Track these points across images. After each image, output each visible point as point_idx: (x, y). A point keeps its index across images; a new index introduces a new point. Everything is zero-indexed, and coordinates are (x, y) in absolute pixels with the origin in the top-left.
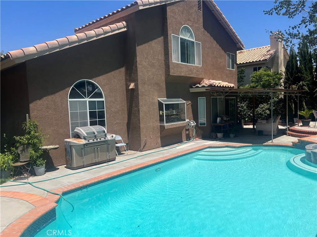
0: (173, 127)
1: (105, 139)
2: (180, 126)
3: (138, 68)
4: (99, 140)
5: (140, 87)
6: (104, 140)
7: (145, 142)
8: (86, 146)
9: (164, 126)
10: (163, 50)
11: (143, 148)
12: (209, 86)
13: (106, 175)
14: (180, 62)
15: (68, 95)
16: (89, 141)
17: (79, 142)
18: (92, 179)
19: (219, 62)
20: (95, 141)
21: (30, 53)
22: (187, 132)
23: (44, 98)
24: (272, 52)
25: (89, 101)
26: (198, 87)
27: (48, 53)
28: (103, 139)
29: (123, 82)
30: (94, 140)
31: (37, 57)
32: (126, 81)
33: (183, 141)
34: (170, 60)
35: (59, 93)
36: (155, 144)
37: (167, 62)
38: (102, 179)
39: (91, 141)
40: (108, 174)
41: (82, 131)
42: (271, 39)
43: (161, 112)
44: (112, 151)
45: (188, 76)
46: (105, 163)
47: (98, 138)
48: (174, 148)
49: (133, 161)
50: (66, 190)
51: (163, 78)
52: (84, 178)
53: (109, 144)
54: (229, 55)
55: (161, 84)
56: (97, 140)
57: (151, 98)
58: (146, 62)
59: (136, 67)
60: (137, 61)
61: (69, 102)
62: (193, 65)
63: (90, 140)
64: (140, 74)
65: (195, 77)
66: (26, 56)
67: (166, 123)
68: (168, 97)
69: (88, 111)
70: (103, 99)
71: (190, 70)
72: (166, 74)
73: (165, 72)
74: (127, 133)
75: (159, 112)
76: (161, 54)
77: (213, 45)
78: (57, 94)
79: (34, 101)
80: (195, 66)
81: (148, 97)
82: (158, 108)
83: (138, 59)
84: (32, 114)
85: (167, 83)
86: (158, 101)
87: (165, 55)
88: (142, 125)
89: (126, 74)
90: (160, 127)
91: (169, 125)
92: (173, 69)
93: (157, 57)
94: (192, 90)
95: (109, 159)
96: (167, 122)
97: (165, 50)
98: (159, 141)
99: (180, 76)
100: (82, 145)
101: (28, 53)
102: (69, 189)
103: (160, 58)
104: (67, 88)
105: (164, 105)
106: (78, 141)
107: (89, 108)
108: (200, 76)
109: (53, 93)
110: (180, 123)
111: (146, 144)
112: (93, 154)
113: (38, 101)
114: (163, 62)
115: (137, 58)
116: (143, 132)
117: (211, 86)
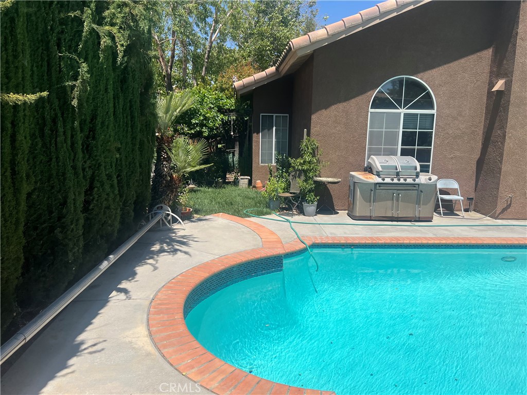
1: (414, 180)
3: (517, 48)
4: (402, 181)
5: (514, 87)
6: (412, 182)
7: (509, 202)
8: (378, 187)
11: (502, 212)
13: (391, 238)
15: (370, 102)
16: (384, 180)
17: (367, 178)
18: (365, 238)
20: (396, 181)
21: (318, 38)
23: (333, 107)
25: (405, 114)
27: (344, 36)
28: (409, 181)
29: (485, 77)
30: (393, 180)
31: (327, 44)
32: (490, 76)
35: (356, 99)
38: (380, 242)
39: (388, 180)
40: (396, 238)
41: (378, 162)
44: (426, 204)
46: (410, 221)
47: (402, 178)
49: (462, 230)
50: (319, 241)
52: (356, 234)
53: (422, 191)
56: (399, 180)
59: (515, 44)
60: (517, 34)
61: (369, 113)
63: (386, 179)
66: (312, 44)
69: (401, 130)
70: (434, 112)
74: (474, 178)
78: (353, 100)
79: (318, 111)
84: (313, 130)
88: (505, 167)
89: (493, 61)
95: (419, 217)
100: (372, 184)
101: (315, 39)
102: (323, 242)
104: (369, 91)
106: (366, 176)
107: (403, 126)
109: (347, 98)
111: (509, 206)
112: (389, 203)
113: (324, 110)
115: (520, 26)
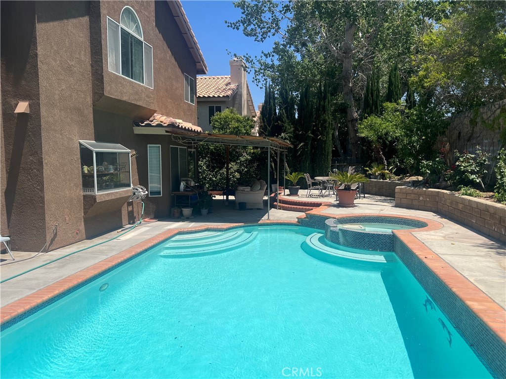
0: (110, 198)
2: (123, 196)
3: (39, 70)
5: (43, 111)
7: (55, 231)
9: (94, 198)
10: (88, 43)
11: (51, 243)
12: (169, 126)
14: (121, 75)
19: (174, 88)
22: (130, 208)
24: (233, 86)
26: (149, 125)
32: (4, 96)
33: (123, 224)
34: (104, 66)
36: (75, 233)
37: (97, 70)
42: (231, 66)
43: (86, 169)
45: (133, 102)
48: (115, 240)
51: (89, 100)
54: (187, 78)
55: (86, 112)
57: (65, 139)
58: (55, 60)
59: (36, 66)
60: (36, 55)
62: (142, 84)
64: (43, 83)
65: (144, 106)
67: (98, 190)
68: (97, 139)
71: (137, 93)
72: (94, 93)
73: (93, 89)
74: (5, 212)
75: (82, 169)
76: (85, 51)
77: (166, 55)
80: (144, 87)
81: (61, 135)
82: (80, 160)
83: (40, 51)
85: (96, 112)
86: (80, 144)
87: (92, 55)
88: (48, 195)
89: (5, 79)
90: (84, 199)
91: (103, 194)
92: (110, 85)
93: (77, 56)
94: (138, 130)
96: (100, 189)
97: (92, 43)
98: (82, 227)
99: (120, 101)
103: (83, 58)
105: (94, 155)
108: (152, 107)
110: (122, 191)
111: (55, 235)
114: (89, 68)
115: (39, 48)
116: (50, 209)
117: (172, 125)
